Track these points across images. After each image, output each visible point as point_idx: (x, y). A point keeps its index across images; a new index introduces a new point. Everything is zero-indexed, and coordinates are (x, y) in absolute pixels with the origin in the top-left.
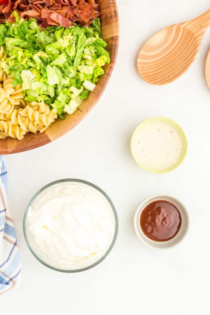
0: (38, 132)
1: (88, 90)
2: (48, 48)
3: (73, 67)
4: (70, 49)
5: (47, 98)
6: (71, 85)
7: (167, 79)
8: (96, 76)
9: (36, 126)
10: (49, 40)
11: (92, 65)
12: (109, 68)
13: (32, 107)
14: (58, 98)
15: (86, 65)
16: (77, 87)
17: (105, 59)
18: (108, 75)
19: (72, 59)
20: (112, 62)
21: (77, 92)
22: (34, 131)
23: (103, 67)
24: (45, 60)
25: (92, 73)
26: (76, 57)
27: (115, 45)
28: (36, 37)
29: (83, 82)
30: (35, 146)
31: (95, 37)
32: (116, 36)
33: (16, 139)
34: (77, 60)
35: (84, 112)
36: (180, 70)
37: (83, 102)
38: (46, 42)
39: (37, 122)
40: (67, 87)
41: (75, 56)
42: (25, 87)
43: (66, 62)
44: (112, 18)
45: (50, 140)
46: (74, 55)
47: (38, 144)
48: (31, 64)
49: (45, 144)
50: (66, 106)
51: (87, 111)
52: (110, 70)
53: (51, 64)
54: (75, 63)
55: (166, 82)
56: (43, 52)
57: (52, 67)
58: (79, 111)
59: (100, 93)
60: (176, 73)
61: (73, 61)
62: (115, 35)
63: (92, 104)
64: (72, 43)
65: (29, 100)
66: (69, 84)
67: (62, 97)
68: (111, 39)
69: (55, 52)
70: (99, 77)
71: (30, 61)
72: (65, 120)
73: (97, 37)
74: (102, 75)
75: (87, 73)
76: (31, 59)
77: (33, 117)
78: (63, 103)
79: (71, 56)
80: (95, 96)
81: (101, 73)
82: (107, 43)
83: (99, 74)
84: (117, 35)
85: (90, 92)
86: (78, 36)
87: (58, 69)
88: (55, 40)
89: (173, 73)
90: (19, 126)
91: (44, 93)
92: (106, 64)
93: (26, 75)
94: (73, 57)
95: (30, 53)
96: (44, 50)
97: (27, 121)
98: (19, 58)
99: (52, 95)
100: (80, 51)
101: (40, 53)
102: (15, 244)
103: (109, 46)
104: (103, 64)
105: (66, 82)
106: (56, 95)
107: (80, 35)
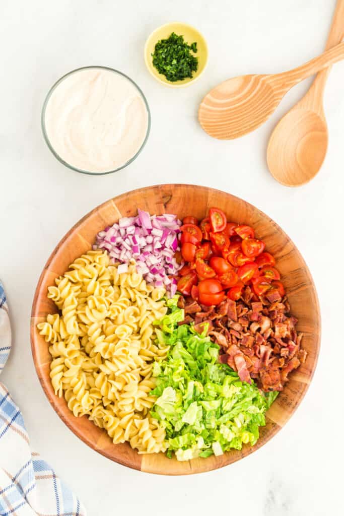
0: (136, 450)
1: (213, 451)
2: (209, 385)
3: (216, 420)
4: (228, 401)
5: (170, 428)
6: (201, 435)
8: (231, 446)
9: (139, 443)
10: (216, 378)
11: (235, 434)
12: (249, 449)
13: (150, 423)
14: (180, 438)
15: (230, 429)
16: (205, 441)
17: (250, 438)
18: (242, 455)
19: (222, 412)
20: (256, 446)
21: (201, 444)
22: (134, 445)
23: (243, 444)
24: (198, 393)
25: (229, 440)
26: (227, 415)
27: (271, 434)
28: (206, 365)
29: (215, 441)
31: (260, 409)
32: (279, 426)
33: (112, 439)
34: (226, 417)
35: (192, 469)
38: (212, 376)
39: (144, 441)
40: (196, 433)
41: (227, 412)
42: (159, 402)
43: (215, 410)
44: (289, 406)
45: (140, 468)
46: (227, 410)
47: (127, 462)
48: (181, 387)
50: (180, 450)
52: (248, 452)
53: (200, 402)
54: (222, 417)
56: (202, 385)
57: (199, 405)
58: (189, 464)
59: (221, 465)
61: (222, 415)
62: (278, 423)
64: (235, 398)
65: (153, 416)
66: (201, 433)
67: (182, 440)
68: (273, 424)
69: (213, 394)
70: (232, 449)
71: (183, 382)
72: (169, 460)
73: (261, 410)
74: (237, 450)
75: (225, 437)
76: (186, 381)
77: (143, 434)
78: (181, 446)
79: (224, 409)
81: (237, 447)
82: (267, 424)
83: (235, 447)
84: (281, 426)
85: (213, 454)
86: (244, 396)
87: (202, 411)
88: (222, 383)
90: (124, 430)
91: (172, 422)
92: (249, 443)
93: (169, 393)
94: (225, 411)
95: (189, 376)
96: (204, 384)
97: (136, 431)
98: (177, 372)
99: (177, 429)
100: (235, 411)
101: (199, 384)
103: (265, 429)
104: (246, 442)
105: (200, 428)
106: (180, 433)
107: (248, 397)
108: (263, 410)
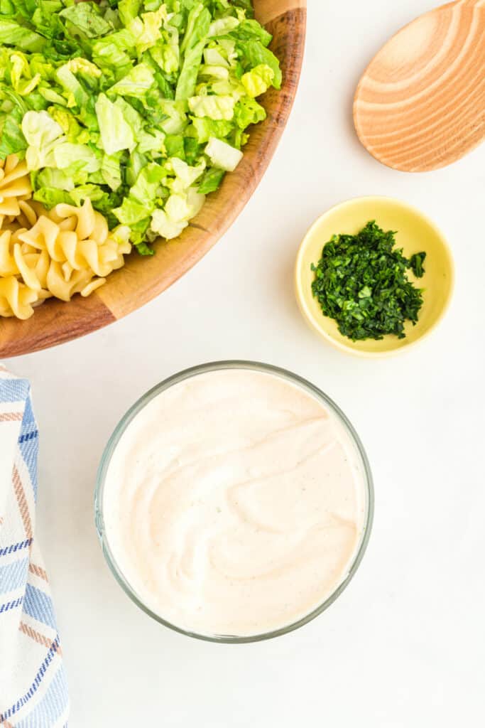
0: (76, 296)
1: (220, 170)
2: (100, 48)
3: (173, 103)
4: (163, 51)
5: (100, 194)
6: (169, 155)
7: (443, 154)
8: (243, 125)
9: (68, 275)
10: (101, 25)
11: (231, 95)
12: (280, 100)
13: (58, 221)
14: (133, 191)
15: (209, 94)
16: (186, 160)
17: (265, 74)
18: (277, 120)
19: (169, 78)
20: (288, 81)
21: (186, 174)
22: (64, 293)
23: (259, 100)
24: (92, 83)
25: (229, 117)
26: (183, 74)
27: (297, 36)
28: (63, 19)
29: (204, 145)
30: (67, 332)
31: (236, 16)
32: (299, 10)
33: (13, 319)
34: (186, 83)
35: (209, 229)
36: (477, 128)
37: (207, 204)
38: (92, 31)
39: (72, 263)
40: (159, 161)
41: (179, 71)
42: (35, 160)
43: (152, 87)
45: (110, 314)
46: (176, 69)
47: (76, 327)
48: (51, 95)
49: (98, 327)
50: (157, 214)
51: (218, 227)
52: (283, 105)
53: (111, 92)
54: (179, 90)
55: (439, 161)
56: (86, 61)
57: (114, 100)
58: (196, 230)
59: (256, 173)
60: (466, 137)
61: (173, 87)
62: (292, 7)
63: (234, 204)
64: (170, 35)
65: (47, 200)
66: (164, 150)
67: (142, 190)
68: (282, 20)
69: (120, 59)
70: (251, 129)
71: (49, 85)
72: (153, 260)
73: (239, 16)
74: (260, 122)
75: (216, 116)
76: (53, 83)
77: (60, 250)
78: (148, 208)
79: (168, 71)
80: (243, 182)
81: (256, 115)
82: (271, 32)
83: (250, 119)
84: (301, 6)
85: (226, 174)
86: (185, 14)
87: (129, 107)
88: (120, 26)
89: (459, 138)
90: (21, 280)
91: (92, 179)
92: (271, 88)
93: (37, 125)
94: (172, 73)
95: (47, 63)
96: (89, 56)
97: (42, 260)
98: (15, 77)
99: (115, 185)
100: (193, 56)
101: (77, 63)
102: (54, 647)
103: (279, 41)
104: (263, 89)
105: (155, 144)
106: (126, 185)
107: (193, 7)
108: (241, 13)
